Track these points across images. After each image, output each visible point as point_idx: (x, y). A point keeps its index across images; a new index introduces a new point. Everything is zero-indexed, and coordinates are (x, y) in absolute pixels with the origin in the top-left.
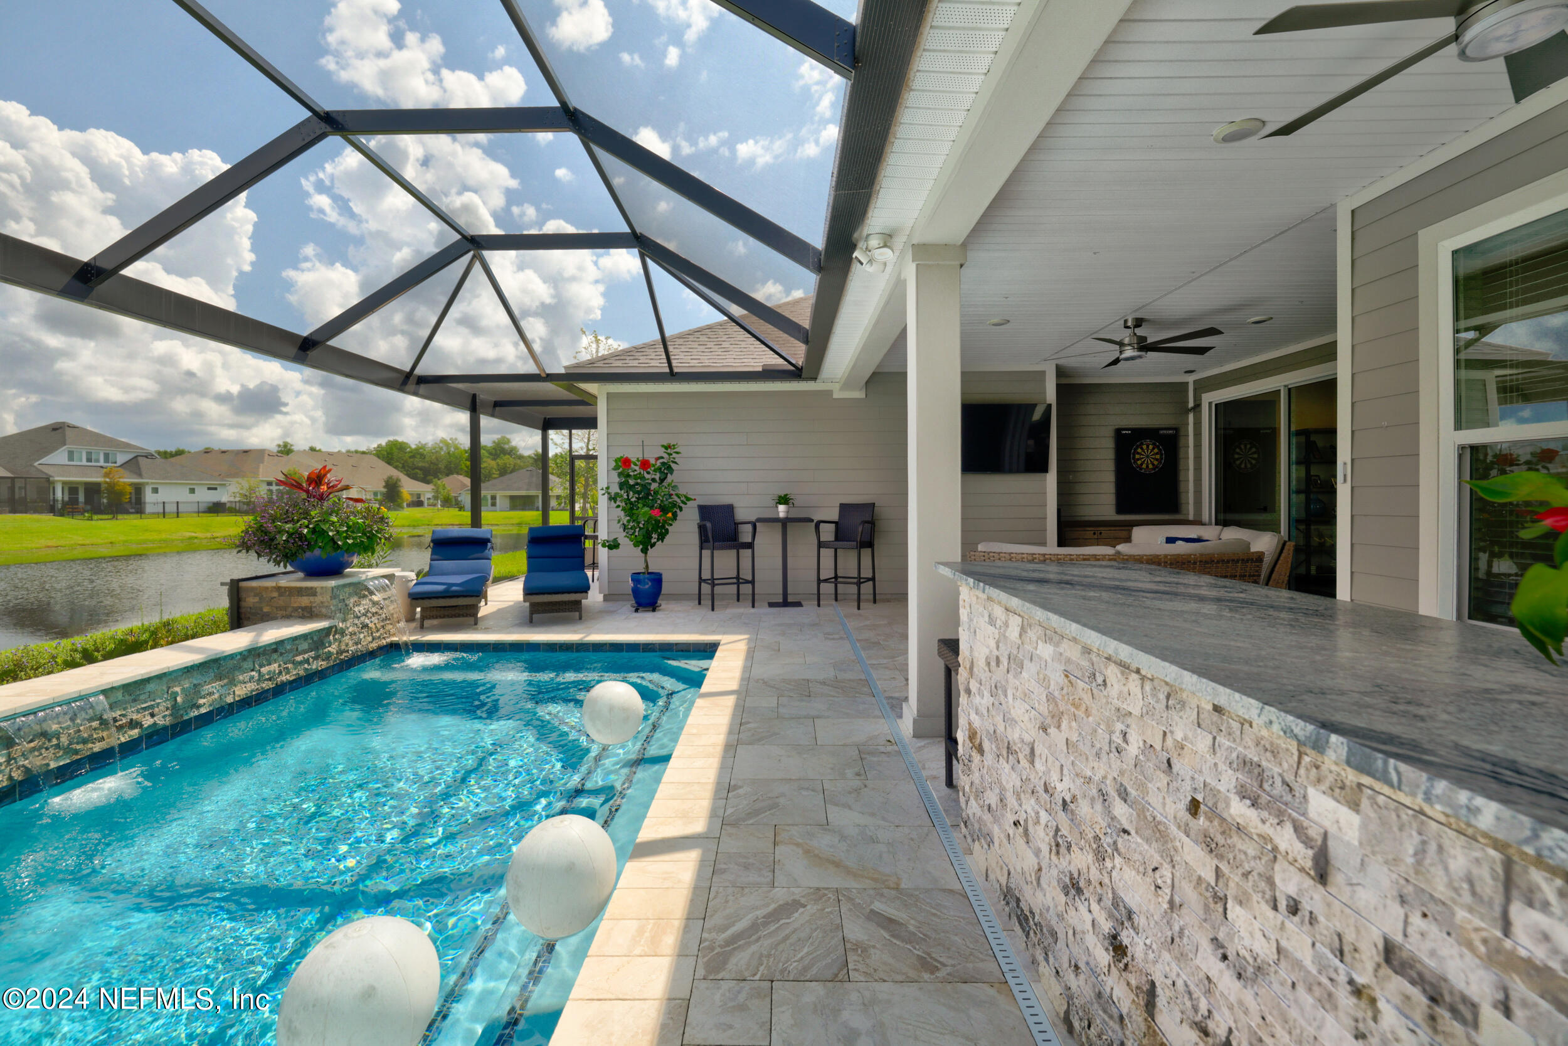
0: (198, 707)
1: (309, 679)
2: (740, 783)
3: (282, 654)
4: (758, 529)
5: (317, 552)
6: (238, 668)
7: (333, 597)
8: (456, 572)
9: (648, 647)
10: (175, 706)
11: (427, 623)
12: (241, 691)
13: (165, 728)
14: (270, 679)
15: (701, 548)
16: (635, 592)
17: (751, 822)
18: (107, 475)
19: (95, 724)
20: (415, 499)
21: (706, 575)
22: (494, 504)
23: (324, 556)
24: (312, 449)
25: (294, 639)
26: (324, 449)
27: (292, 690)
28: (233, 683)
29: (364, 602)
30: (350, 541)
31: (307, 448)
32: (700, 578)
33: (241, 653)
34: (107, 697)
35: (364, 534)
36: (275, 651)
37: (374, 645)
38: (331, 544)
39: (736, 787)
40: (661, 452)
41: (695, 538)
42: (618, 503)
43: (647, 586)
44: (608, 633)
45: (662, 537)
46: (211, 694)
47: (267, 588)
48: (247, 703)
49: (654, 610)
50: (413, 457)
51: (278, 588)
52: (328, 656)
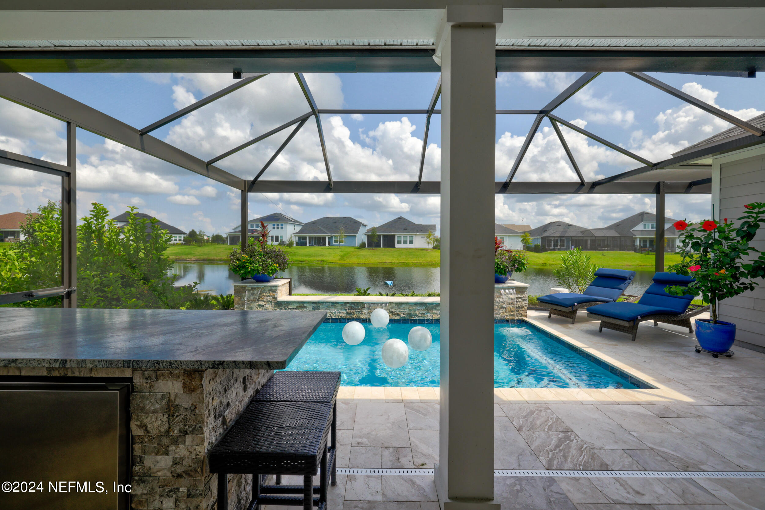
10: (410, 314)
49: (717, 356)
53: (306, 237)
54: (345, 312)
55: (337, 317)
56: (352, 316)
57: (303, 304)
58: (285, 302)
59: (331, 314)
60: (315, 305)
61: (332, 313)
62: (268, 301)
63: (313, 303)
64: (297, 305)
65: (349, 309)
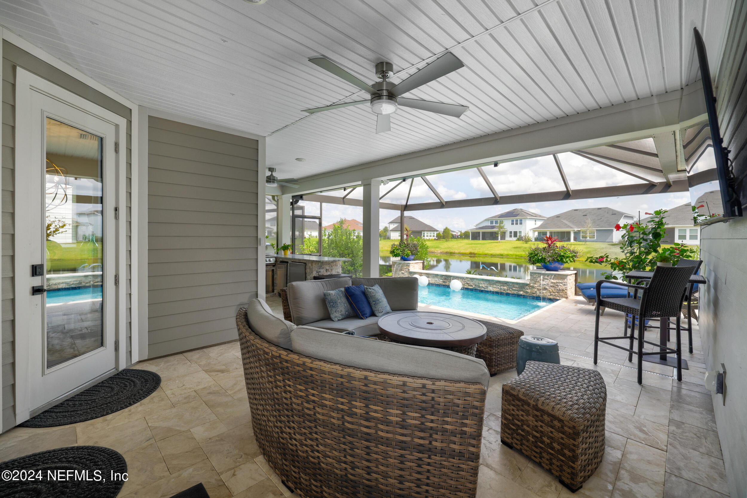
33: (496, 281)
36: (506, 284)
48: (498, 293)
52: (526, 292)
53: (547, 232)
61: (435, 280)
62: (406, 271)
65: (444, 279)
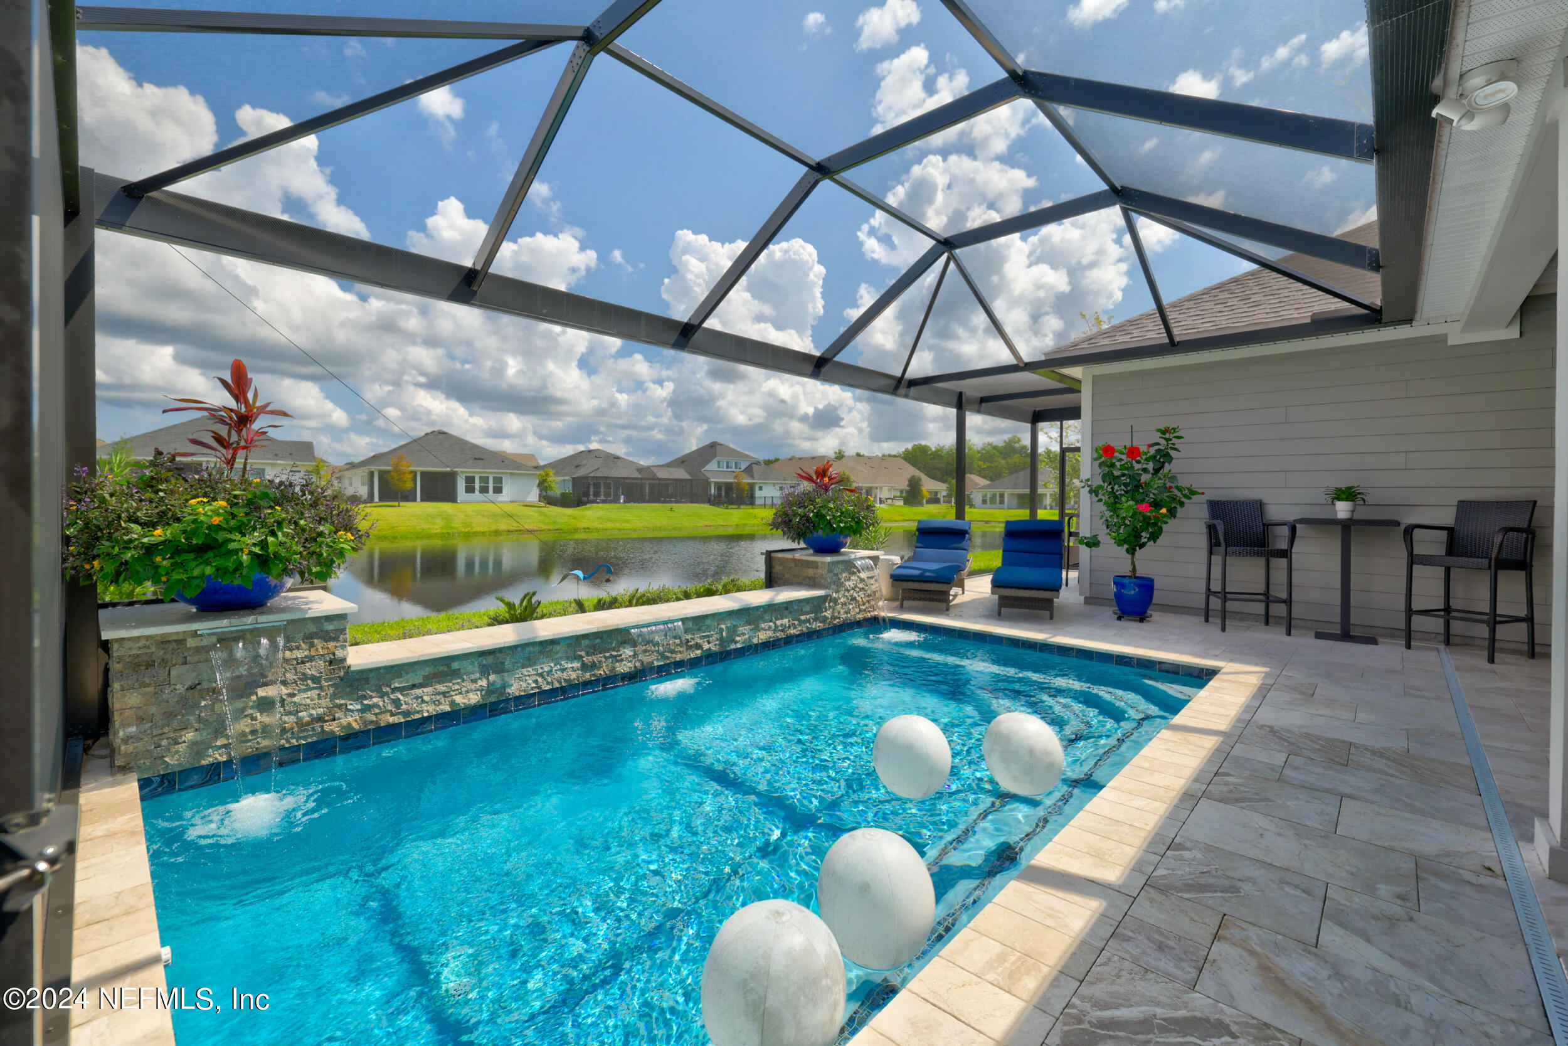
0: (736, 642)
1: (810, 636)
2: (1188, 844)
3: (791, 612)
4: (1298, 533)
5: (820, 532)
6: (760, 618)
7: (830, 571)
8: (933, 561)
9: (1122, 660)
10: (721, 639)
11: (906, 603)
12: (763, 636)
13: (716, 653)
14: (782, 631)
15: (1211, 553)
16: (1118, 597)
17: (1188, 896)
18: (736, 477)
19: (677, 641)
20: (933, 496)
21: (1216, 586)
22: (1002, 502)
23: (825, 537)
24: (858, 455)
25: (800, 602)
26: (866, 454)
27: (797, 642)
28: (757, 629)
29: (853, 578)
30: (842, 525)
31: (854, 454)
32: (1209, 589)
33: (763, 607)
34: (683, 624)
35: (853, 518)
36: (786, 609)
37: (860, 616)
38: (829, 526)
39: (1181, 847)
40: (1156, 437)
41: (1203, 541)
42: (1100, 496)
43: (1132, 592)
44: (1077, 637)
45: (1154, 537)
46: (744, 634)
47: (787, 559)
48: (767, 646)
49: (1142, 620)
50: (933, 459)
51: (794, 560)
52: (824, 620)
54: (577, 665)
55: (557, 685)
56: (596, 672)
57: (449, 666)
58: (378, 669)
59: (540, 680)
60: (490, 660)
61: (541, 675)
62: (305, 677)
63: (482, 654)
64: (428, 670)
65: (588, 654)
